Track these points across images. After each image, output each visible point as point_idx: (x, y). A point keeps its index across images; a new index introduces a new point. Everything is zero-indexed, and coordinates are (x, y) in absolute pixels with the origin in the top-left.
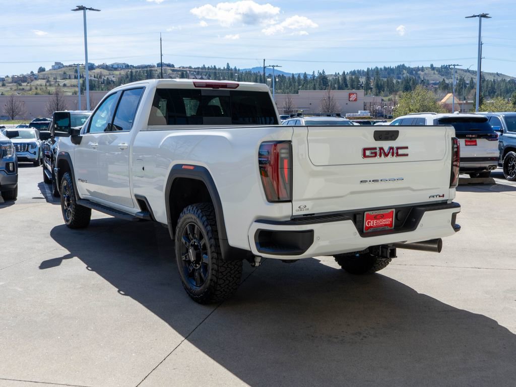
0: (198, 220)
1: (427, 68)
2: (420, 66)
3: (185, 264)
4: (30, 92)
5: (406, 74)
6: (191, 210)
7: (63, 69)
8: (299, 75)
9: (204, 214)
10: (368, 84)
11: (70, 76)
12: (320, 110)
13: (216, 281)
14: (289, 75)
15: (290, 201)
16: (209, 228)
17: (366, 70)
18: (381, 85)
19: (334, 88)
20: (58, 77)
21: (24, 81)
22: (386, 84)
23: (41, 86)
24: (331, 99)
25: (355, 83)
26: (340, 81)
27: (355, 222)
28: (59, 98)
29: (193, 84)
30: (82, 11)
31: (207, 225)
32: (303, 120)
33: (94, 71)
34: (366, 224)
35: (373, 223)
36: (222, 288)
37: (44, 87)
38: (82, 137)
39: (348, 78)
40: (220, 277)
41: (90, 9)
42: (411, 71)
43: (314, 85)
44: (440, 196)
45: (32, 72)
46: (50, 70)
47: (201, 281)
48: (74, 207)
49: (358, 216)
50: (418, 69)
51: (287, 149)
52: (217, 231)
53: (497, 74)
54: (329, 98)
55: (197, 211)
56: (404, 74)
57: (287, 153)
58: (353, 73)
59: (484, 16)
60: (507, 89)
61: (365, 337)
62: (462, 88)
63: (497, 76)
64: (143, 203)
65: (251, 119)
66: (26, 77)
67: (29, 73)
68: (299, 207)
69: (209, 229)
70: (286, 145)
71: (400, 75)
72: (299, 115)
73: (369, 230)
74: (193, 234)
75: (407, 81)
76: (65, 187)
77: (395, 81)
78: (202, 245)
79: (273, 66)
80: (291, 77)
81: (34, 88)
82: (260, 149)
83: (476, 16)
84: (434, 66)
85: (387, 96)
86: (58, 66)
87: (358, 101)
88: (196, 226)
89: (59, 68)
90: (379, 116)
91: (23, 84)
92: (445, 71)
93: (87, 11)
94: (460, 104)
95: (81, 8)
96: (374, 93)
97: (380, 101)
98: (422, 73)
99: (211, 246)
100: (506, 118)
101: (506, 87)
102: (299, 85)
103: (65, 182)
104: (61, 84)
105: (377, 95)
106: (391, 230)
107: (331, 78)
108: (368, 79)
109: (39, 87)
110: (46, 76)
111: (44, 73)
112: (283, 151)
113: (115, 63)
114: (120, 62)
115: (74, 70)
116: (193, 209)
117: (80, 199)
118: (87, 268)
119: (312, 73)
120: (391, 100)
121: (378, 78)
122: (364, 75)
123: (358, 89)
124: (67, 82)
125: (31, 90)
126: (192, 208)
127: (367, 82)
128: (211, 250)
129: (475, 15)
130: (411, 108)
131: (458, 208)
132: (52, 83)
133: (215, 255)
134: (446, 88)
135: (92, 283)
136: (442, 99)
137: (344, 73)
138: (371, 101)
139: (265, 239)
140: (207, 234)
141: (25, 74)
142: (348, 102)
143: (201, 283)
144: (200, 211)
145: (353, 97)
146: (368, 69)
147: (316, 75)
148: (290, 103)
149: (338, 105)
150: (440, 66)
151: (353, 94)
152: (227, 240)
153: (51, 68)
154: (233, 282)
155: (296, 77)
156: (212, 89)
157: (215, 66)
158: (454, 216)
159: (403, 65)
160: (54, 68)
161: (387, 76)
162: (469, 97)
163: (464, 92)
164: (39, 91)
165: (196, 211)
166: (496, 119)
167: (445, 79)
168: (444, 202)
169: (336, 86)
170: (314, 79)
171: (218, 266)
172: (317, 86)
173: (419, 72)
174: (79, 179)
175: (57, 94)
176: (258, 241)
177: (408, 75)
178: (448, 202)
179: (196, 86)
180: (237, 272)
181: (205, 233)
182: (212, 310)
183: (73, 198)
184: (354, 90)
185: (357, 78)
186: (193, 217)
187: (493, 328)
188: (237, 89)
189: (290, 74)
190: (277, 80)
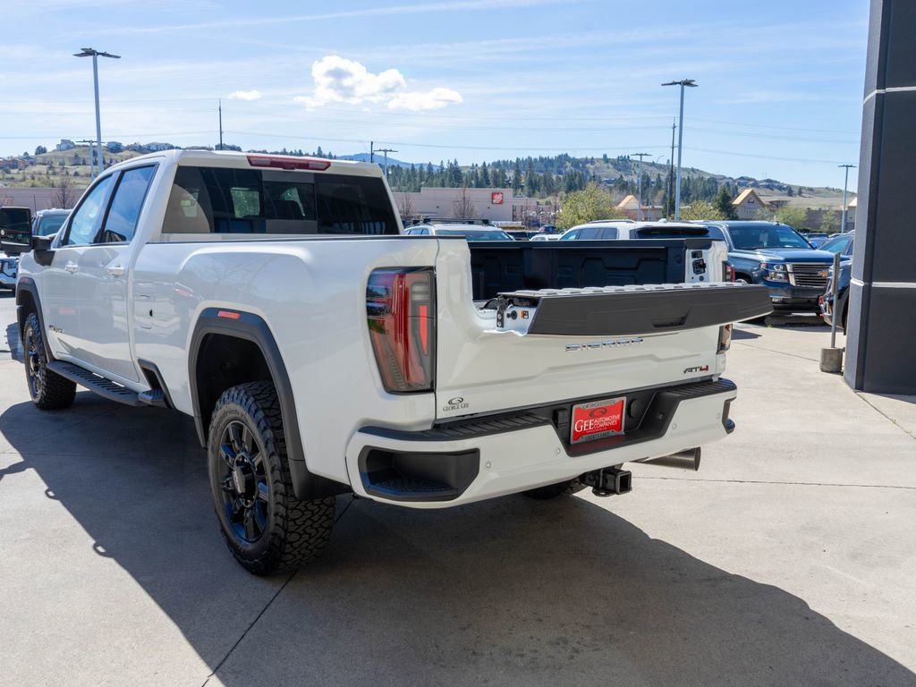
0: (248, 417)
1: (598, 160)
2: (590, 157)
3: (228, 498)
4: (23, 183)
5: (569, 167)
6: (236, 395)
7: (74, 150)
8: (421, 165)
9: (260, 406)
10: (517, 180)
11: (84, 161)
12: (451, 215)
13: (283, 536)
14: (407, 166)
15: (432, 390)
16: (269, 434)
17: (514, 161)
18: (536, 183)
19: (470, 186)
20: (66, 163)
21: (14, 167)
22: (542, 181)
23: (40, 174)
24: (467, 200)
25: (500, 179)
26: (479, 175)
27: (556, 426)
28: (66, 193)
29: (246, 159)
30: (91, 58)
31: (265, 429)
32: (433, 229)
33: (120, 154)
34: (575, 427)
35: (587, 424)
36: (296, 548)
37: (45, 177)
38: (54, 252)
39: (490, 171)
40: (291, 529)
41: (103, 54)
42: (576, 163)
43: (443, 181)
44: (701, 370)
45: (26, 154)
46: (54, 151)
47: (255, 531)
48: (45, 373)
49: (560, 414)
50: (586, 161)
51: (426, 284)
52: (283, 440)
53: (693, 170)
54: (464, 198)
55: (247, 400)
56: (566, 167)
57: (426, 293)
58: (497, 164)
59: (688, 83)
60: (706, 191)
61: (577, 651)
62: (645, 189)
63: (692, 172)
64: (152, 375)
65: (352, 224)
66: (17, 161)
67: (22, 155)
68: (450, 402)
69: (268, 436)
70: (424, 277)
71: (562, 169)
72: (426, 221)
73: (580, 440)
74: (241, 443)
75: (571, 177)
76: (31, 338)
77: (554, 177)
78: (256, 464)
79: (385, 151)
80: (410, 168)
81: (28, 177)
82: (369, 283)
83: (676, 83)
84: (608, 157)
85: (543, 198)
86: (66, 146)
87: (504, 204)
88: (246, 428)
89: (68, 148)
90: (534, 226)
91: (12, 171)
92: (623, 164)
93: (99, 57)
94: (644, 210)
95: (89, 52)
96: (526, 193)
97: (535, 204)
98: (592, 167)
99: (273, 470)
100: (731, 229)
101: (704, 187)
102: (421, 181)
103: (30, 329)
104: (72, 173)
105: (530, 196)
106: (618, 436)
107: (466, 172)
108: (518, 173)
109: (36, 177)
110: (48, 160)
111: (44, 155)
112: (417, 288)
113: (153, 144)
114: (160, 142)
115: (91, 153)
116: (238, 394)
117: (54, 360)
118: (47, 492)
119: (439, 164)
120: (550, 203)
121: (532, 171)
122: (512, 168)
123: (505, 187)
124: (80, 169)
125: (24, 179)
126: (237, 392)
127: (516, 178)
128: (273, 478)
129: (676, 81)
130: (581, 214)
131: (734, 391)
132: (58, 170)
133: (281, 487)
134: (625, 187)
135: (52, 528)
136: (619, 203)
137: (484, 164)
138: (523, 204)
139: (380, 467)
140: (266, 447)
141: (15, 156)
142: (491, 206)
143: (255, 536)
144: (252, 399)
145: (498, 198)
146: (518, 159)
147: (446, 166)
148: (409, 205)
149: (476, 209)
150: (616, 157)
151: (498, 194)
152: (304, 460)
153: (55, 148)
154: (318, 536)
155: (417, 168)
156: (281, 169)
157: (300, 151)
158: (727, 405)
159: (566, 155)
160: (59, 148)
161: (544, 169)
162: (656, 201)
163: (650, 192)
164: (37, 182)
165: (244, 400)
166: (717, 230)
167: (623, 176)
168: (707, 378)
169: (473, 182)
170: (442, 172)
171: (287, 508)
172: (447, 182)
173: (588, 165)
174: (50, 326)
175: (63, 187)
176: (365, 470)
177: (572, 168)
178: (715, 379)
179: (252, 165)
180: (324, 518)
181: (261, 444)
182: (277, 588)
183: (43, 357)
184: (498, 189)
185: (503, 172)
186: (240, 409)
187: (808, 618)
188: (327, 171)
189: (408, 164)
190: (390, 172)
